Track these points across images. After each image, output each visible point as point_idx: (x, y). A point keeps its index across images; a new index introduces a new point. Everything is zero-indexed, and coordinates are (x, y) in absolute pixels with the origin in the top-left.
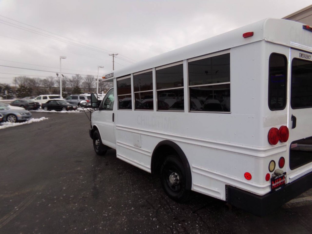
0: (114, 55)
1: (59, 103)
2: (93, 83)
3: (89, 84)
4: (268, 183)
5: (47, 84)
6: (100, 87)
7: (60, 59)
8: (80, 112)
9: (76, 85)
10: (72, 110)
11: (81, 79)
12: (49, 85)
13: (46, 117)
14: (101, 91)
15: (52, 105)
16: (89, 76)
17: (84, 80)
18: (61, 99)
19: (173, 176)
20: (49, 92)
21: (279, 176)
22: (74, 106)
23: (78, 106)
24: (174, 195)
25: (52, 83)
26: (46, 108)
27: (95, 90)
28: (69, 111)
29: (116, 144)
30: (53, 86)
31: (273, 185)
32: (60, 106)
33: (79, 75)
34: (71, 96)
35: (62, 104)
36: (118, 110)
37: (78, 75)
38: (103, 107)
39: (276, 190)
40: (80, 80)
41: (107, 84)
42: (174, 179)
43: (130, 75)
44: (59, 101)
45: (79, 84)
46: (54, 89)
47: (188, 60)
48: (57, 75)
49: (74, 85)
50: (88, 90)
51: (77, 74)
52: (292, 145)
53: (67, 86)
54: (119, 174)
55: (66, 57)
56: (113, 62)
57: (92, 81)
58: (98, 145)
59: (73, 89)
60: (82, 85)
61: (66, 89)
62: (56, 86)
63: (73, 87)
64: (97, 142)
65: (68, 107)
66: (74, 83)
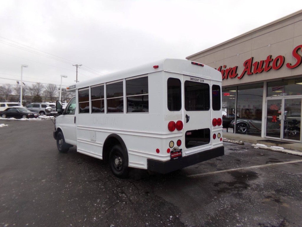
0: (78, 66)
1: (19, 110)
2: (55, 92)
3: (51, 93)
4: (169, 154)
5: (3, 91)
6: (63, 96)
7: (22, 67)
8: (42, 120)
9: (36, 94)
10: (33, 118)
11: (42, 87)
12: (6, 92)
13: (5, 124)
14: (64, 101)
15: (11, 112)
16: (51, 85)
17: (46, 89)
18: (21, 106)
19: (117, 159)
20: (5, 99)
21: (177, 151)
22: (35, 114)
23: (39, 114)
24: (118, 173)
25: (9, 91)
26: (4, 116)
27: (57, 99)
28: (30, 119)
29: (76, 141)
30: (10, 94)
31: (172, 155)
32: (20, 114)
33: (40, 83)
34: (32, 105)
35: (22, 112)
36: (79, 113)
37: (38, 84)
38: (67, 112)
39: (174, 159)
40: (41, 89)
41: (69, 94)
42: (118, 161)
43: (88, 87)
44: (19, 109)
45: (40, 93)
46: (11, 96)
47: (126, 79)
48: (18, 83)
49: (34, 94)
50: (49, 98)
51: (38, 82)
52: (187, 133)
53: (26, 94)
54: (79, 164)
55: (28, 66)
56: (77, 72)
57: (54, 90)
58: (61, 144)
59: (33, 97)
60: (43, 94)
61: (25, 97)
62: (13, 93)
63: (33, 95)
64: (60, 142)
65: (29, 114)
66: (34, 92)
